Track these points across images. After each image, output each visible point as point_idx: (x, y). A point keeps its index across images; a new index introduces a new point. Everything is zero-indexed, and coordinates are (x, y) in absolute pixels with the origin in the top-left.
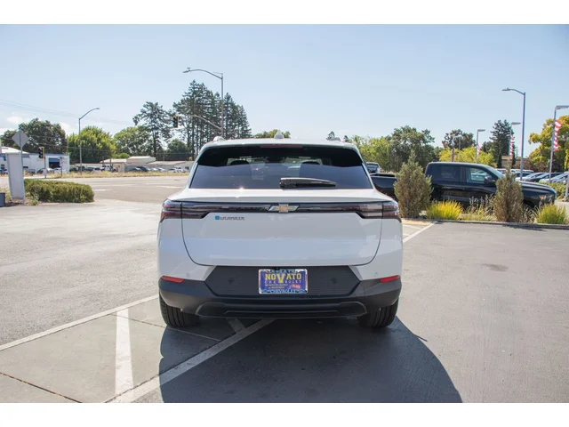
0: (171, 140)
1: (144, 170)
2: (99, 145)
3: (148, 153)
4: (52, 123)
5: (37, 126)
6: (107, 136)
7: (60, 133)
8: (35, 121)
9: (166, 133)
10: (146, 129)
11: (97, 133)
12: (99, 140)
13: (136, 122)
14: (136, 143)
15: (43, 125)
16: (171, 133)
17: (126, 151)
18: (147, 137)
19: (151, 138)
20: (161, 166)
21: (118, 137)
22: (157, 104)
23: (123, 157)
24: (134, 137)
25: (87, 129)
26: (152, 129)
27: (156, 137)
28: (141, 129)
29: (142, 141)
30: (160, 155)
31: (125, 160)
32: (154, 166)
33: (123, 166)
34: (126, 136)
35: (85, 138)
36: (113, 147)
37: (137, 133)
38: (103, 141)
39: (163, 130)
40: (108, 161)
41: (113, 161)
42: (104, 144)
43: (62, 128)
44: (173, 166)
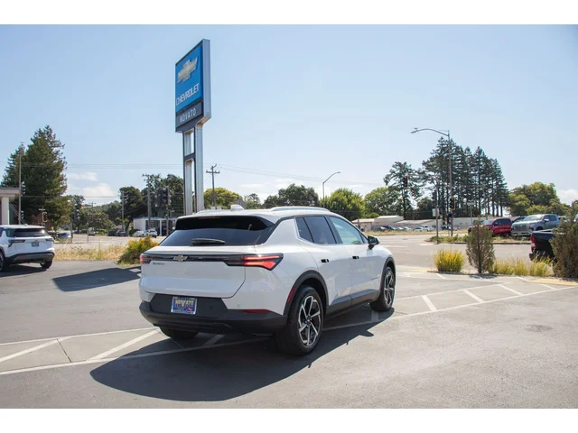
0: (420, 198)
1: (388, 228)
2: (349, 206)
3: (398, 212)
4: (306, 187)
5: (293, 191)
6: (357, 197)
7: (313, 196)
8: (292, 186)
9: (415, 192)
10: (396, 188)
11: (347, 194)
12: (349, 201)
13: (387, 182)
14: (385, 203)
15: (299, 190)
16: (420, 192)
17: (376, 211)
18: (396, 196)
19: (400, 197)
20: (407, 225)
21: (369, 197)
22: (405, 163)
23: (372, 217)
24: (384, 197)
25: (339, 191)
26: (402, 189)
27: (405, 196)
28: (391, 189)
29: (391, 201)
30: (408, 214)
31: (372, 220)
32: (400, 225)
33: (370, 226)
34: (376, 196)
35: (336, 200)
36: (363, 207)
37: (387, 193)
38: (353, 201)
39: (412, 189)
40: (356, 221)
41: (361, 220)
42: (354, 205)
43: (315, 192)
44: (420, 225)
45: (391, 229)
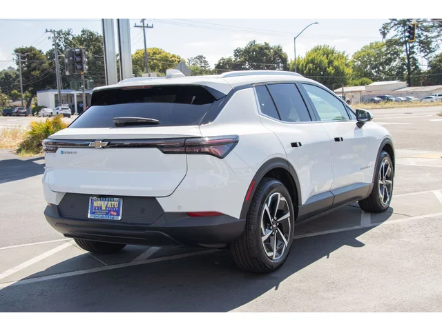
0: (433, 55)
1: (384, 98)
2: (331, 70)
3: (399, 76)
4: (271, 45)
5: (254, 50)
6: (341, 57)
7: (281, 57)
8: (253, 44)
9: (426, 46)
10: (398, 43)
11: (328, 53)
12: (330, 63)
13: (384, 34)
14: (381, 64)
15: (261, 49)
16: (433, 45)
17: (368, 75)
18: (397, 53)
19: (403, 55)
20: (412, 93)
21: (357, 57)
23: (362, 84)
24: (379, 55)
25: (316, 50)
26: (405, 42)
27: (411, 52)
28: (390, 43)
29: (390, 60)
30: (414, 78)
31: (362, 88)
32: (401, 95)
33: (358, 96)
34: (368, 54)
35: (312, 61)
36: (349, 71)
37: (384, 49)
38: (336, 63)
39: (421, 42)
40: (339, 90)
41: (347, 89)
42: (337, 68)
43: (284, 51)
44: (430, 93)
45: (388, 100)
